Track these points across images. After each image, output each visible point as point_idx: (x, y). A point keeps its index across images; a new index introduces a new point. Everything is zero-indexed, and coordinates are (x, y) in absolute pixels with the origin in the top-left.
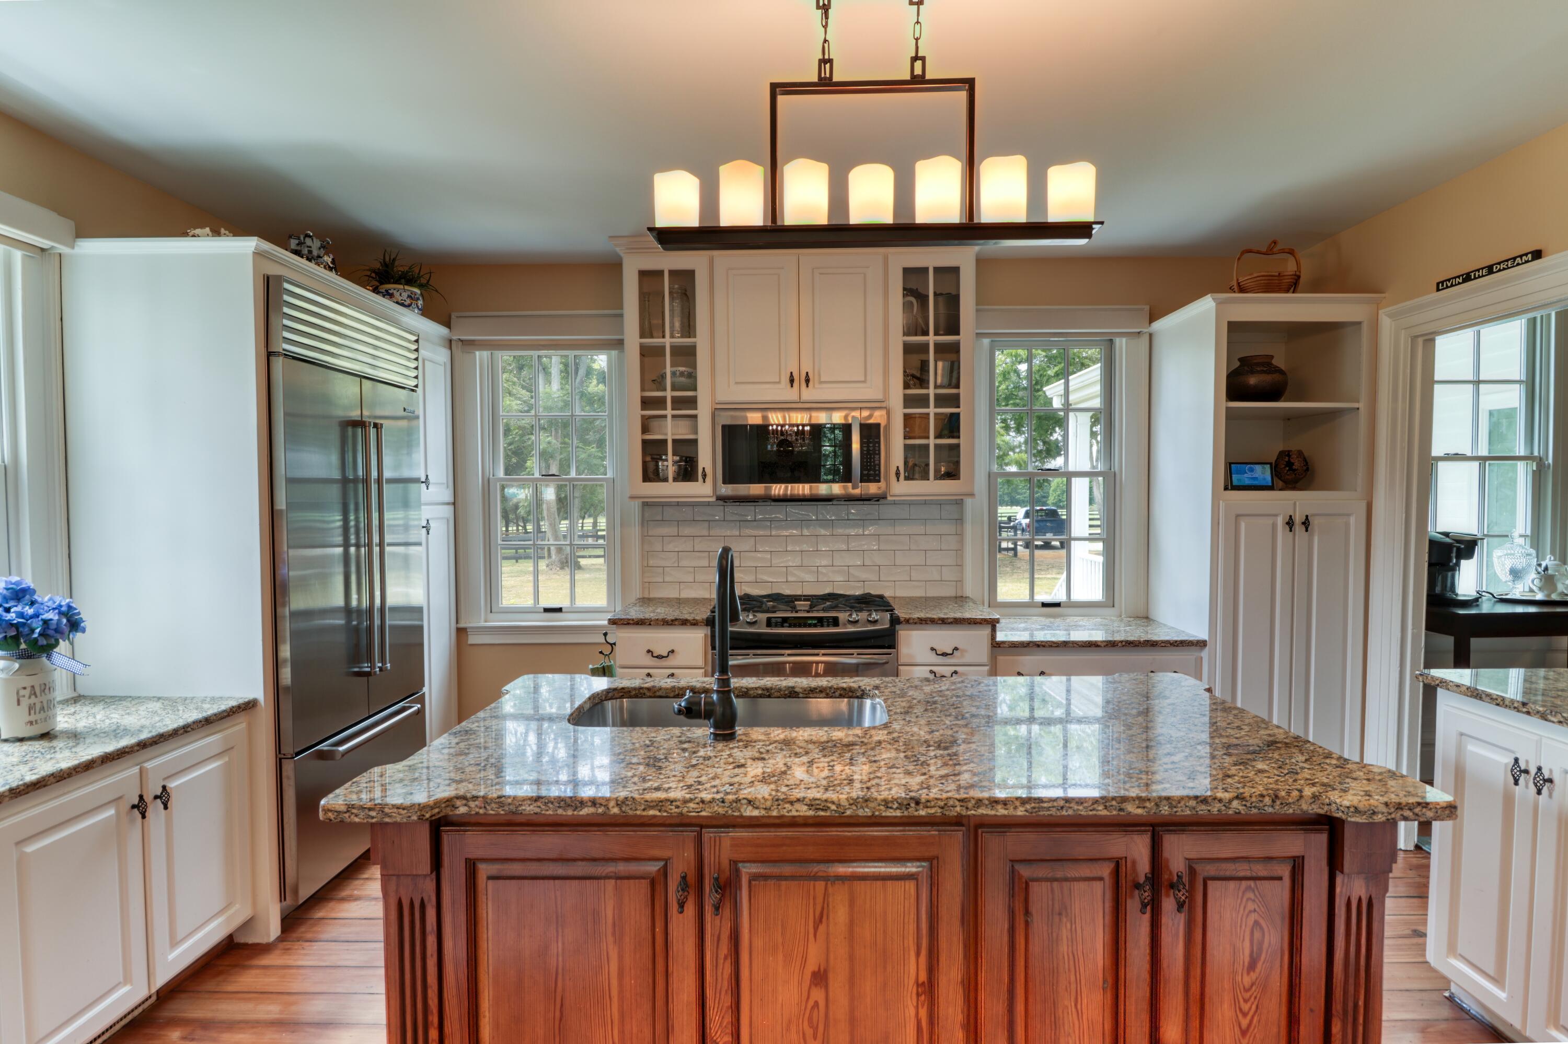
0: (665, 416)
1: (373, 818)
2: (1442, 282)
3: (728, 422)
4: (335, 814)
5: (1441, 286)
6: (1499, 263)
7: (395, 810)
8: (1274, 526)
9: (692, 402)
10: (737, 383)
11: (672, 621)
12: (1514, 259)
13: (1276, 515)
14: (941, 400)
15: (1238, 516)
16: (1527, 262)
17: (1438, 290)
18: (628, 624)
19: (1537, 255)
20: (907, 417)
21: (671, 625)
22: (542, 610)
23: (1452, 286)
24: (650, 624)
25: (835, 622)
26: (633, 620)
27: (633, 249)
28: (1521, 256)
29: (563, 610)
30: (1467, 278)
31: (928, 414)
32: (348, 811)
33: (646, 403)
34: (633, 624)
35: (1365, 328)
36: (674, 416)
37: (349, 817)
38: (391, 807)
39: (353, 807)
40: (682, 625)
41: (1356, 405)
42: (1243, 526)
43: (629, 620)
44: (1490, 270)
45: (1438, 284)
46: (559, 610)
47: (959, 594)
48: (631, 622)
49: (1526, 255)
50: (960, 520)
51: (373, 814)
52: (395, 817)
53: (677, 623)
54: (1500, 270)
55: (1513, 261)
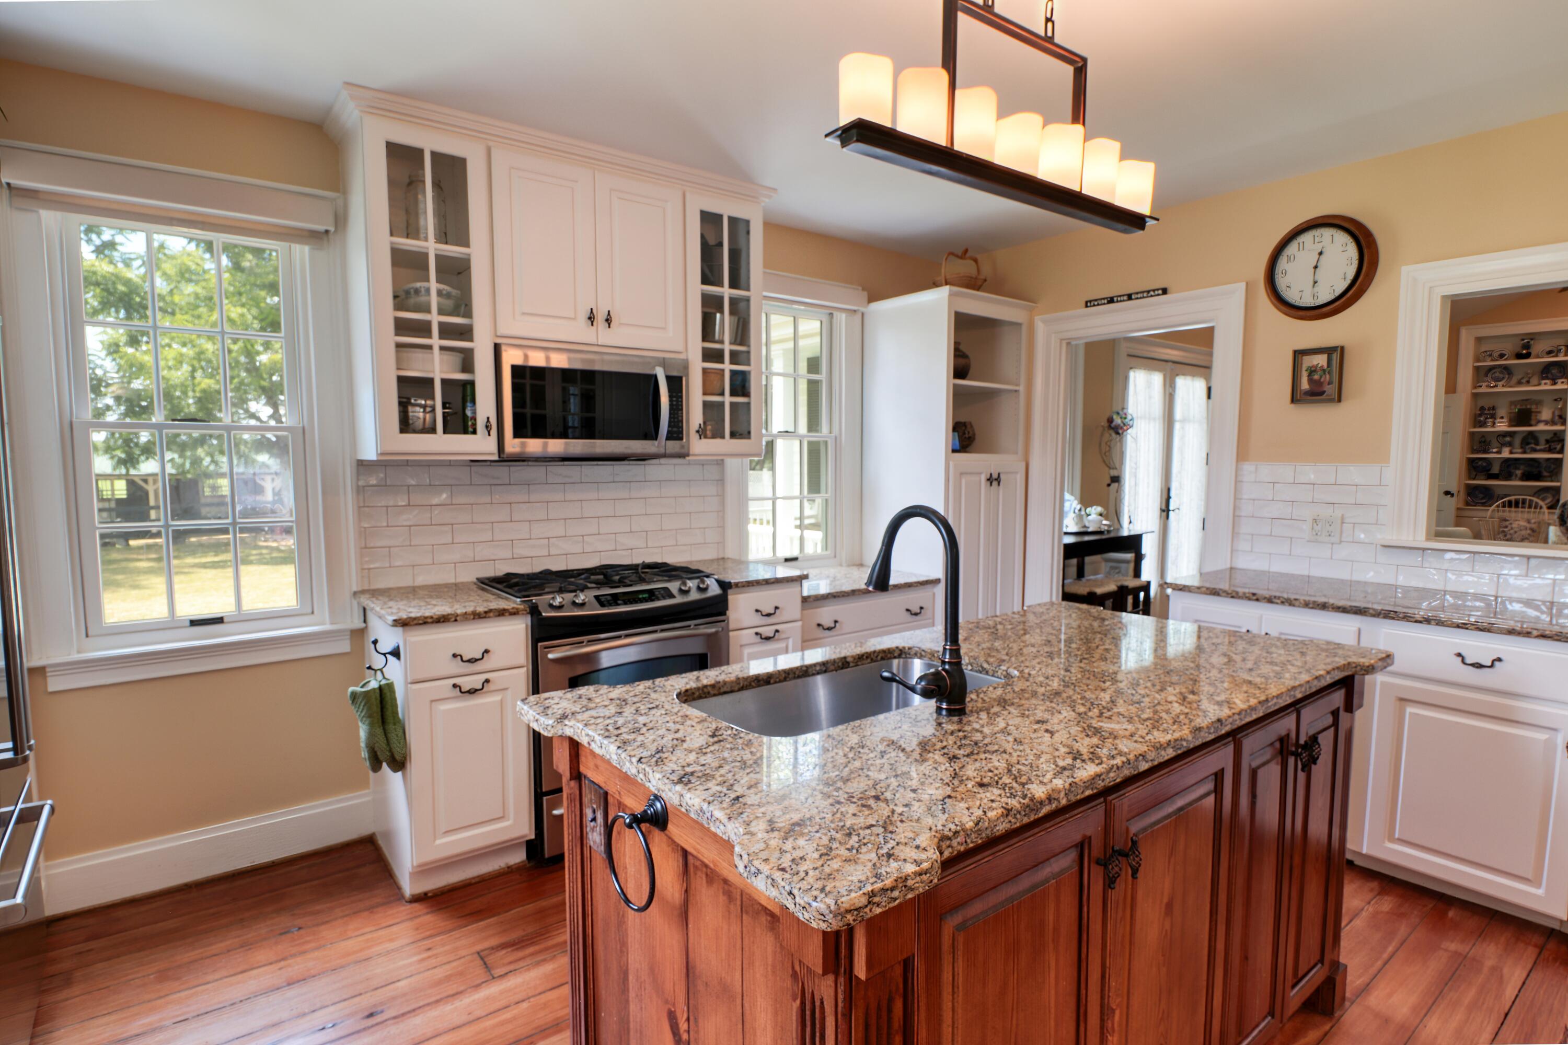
0: (430, 347)
1: (895, 899)
2: (1090, 301)
3: (519, 361)
4: (855, 913)
5: (1088, 304)
6: (1137, 293)
7: (918, 879)
8: (980, 481)
9: (466, 333)
10: (524, 314)
11: (486, 612)
12: (1148, 292)
13: (980, 473)
14: (735, 357)
15: (962, 474)
16: (1158, 295)
17: (1087, 306)
18: (425, 623)
19: (1165, 291)
20: (705, 371)
21: (485, 617)
22: (188, 623)
23: (1098, 305)
24: (456, 620)
25: (668, 594)
26: (432, 617)
27: (378, 108)
28: (1154, 291)
29: (225, 620)
30: (1111, 301)
31: (723, 370)
32: (869, 902)
33: (402, 327)
34: (432, 623)
35: (1024, 329)
36: (442, 348)
37: (871, 911)
38: (913, 876)
39: (873, 894)
40: (499, 615)
41: (1017, 388)
42: (963, 481)
43: (426, 618)
44: (1130, 297)
45: (1087, 302)
46: (219, 620)
47: (721, 556)
48: (430, 620)
49: (1158, 290)
50: (721, 481)
51: (896, 894)
52: (918, 888)
53: (491, 614)
54: (1137, 298)
55: (1148, 293)
